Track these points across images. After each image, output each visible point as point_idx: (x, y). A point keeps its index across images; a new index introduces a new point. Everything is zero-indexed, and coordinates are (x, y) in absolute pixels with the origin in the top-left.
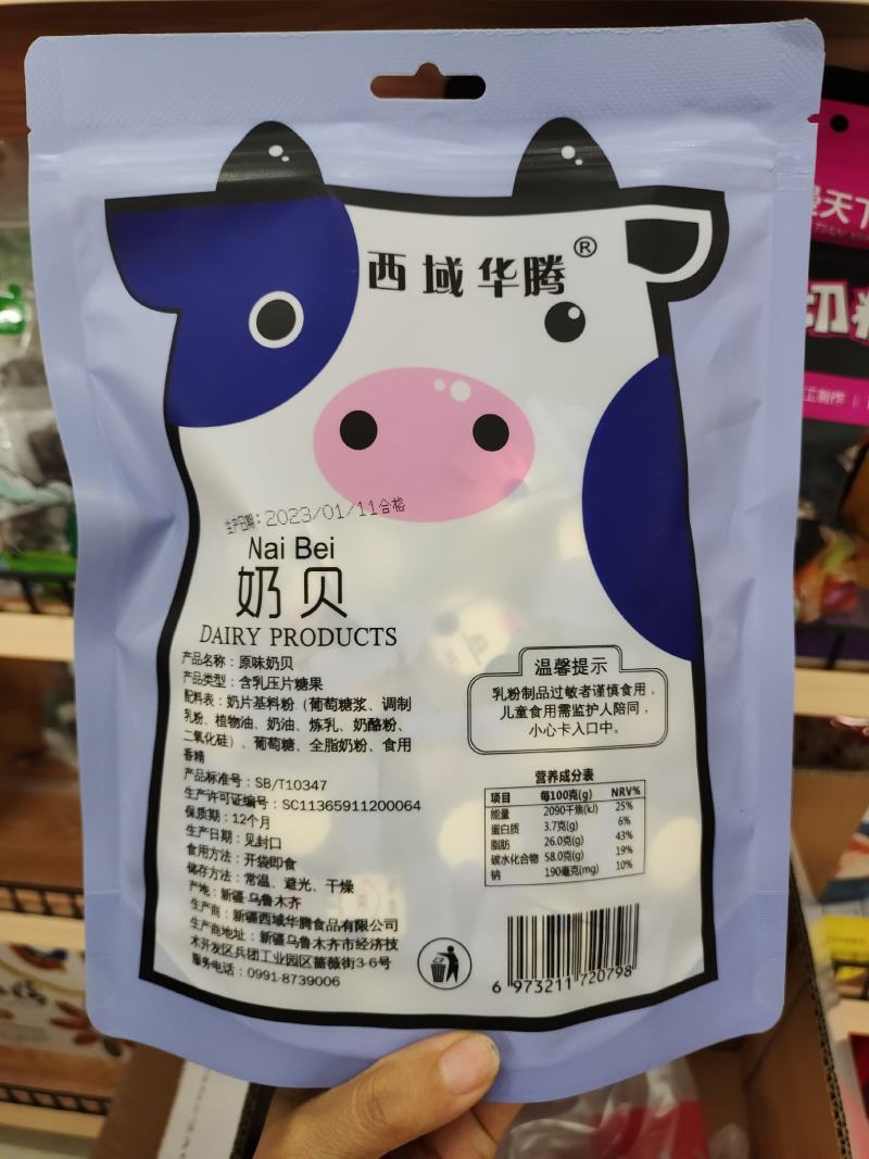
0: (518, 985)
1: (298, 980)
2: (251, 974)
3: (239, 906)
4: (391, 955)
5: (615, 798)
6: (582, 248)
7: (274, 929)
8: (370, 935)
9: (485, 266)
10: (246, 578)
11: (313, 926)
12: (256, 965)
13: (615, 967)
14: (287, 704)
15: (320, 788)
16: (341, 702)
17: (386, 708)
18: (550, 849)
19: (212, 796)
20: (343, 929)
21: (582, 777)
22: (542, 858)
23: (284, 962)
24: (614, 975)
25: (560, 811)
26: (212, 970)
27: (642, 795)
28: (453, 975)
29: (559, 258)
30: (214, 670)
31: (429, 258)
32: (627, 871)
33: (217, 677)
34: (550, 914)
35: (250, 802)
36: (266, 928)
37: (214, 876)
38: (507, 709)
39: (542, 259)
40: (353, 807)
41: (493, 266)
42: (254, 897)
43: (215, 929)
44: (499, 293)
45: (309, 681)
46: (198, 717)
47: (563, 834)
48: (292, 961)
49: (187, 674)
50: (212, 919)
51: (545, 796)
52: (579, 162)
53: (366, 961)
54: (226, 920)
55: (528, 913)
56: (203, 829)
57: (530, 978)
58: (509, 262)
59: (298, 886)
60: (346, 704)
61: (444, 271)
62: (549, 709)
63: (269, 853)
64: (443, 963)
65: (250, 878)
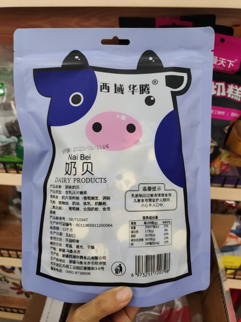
0: (138, 274)
1: (79, 273)
2: (67, 272)
3: (64, 253)
4: (104, 266)
5: (164, 224)
6: (154, 82)
7: (73, 259)
8: (99, 261)
9: (130, 87)
10: (67, 165)
11: (84, 258)
12: (68, 269)
13: (164, 270)
14: (78, 198)
15: (86, 221)
16: (92, 197)
17: (103, 199)
18: (147, 237)
19: (57, 223)
20: (91, 259)
21: (155, 218)
22: (144, 240)
23: (76, 268)
24: (164, 272)
25: (149, 227)
26: (56, 271)
27: (171, 223)
28: (121, 272)
29: (148, 85)
30: (58, 189)
31: (115, 85)
32: (167, 244)
33: (59, 191)
34: (147, 255)
35: (67, 225)
36: (71, 259)
37: (57, 245)
38: (135, 200)
39: (144, 85)
40: (94, 226)
41: (132, 87)
42: (68, 250)
43: (57, 260)
44: (133, 93)
45: (83, 192)
46: (54, 202)
47: (150, 233)
48: (78, 268)
49: (51, 191)
50: (57, 257)
51: (145, 223)
52: (153, 61)
53: (98, 268)
54: (60, 257)
55: (141, 254)
56: (55, 232)
57: (141, 273)
58: (136, 86)
59: (80, 247)
60: (93, 198)
61: (119, 88)
62: (146, 200)
63: (72, 238)
64: (118, 268)
65: (67, 245)
